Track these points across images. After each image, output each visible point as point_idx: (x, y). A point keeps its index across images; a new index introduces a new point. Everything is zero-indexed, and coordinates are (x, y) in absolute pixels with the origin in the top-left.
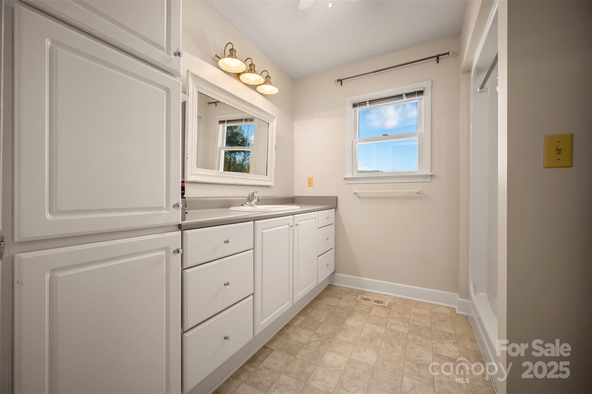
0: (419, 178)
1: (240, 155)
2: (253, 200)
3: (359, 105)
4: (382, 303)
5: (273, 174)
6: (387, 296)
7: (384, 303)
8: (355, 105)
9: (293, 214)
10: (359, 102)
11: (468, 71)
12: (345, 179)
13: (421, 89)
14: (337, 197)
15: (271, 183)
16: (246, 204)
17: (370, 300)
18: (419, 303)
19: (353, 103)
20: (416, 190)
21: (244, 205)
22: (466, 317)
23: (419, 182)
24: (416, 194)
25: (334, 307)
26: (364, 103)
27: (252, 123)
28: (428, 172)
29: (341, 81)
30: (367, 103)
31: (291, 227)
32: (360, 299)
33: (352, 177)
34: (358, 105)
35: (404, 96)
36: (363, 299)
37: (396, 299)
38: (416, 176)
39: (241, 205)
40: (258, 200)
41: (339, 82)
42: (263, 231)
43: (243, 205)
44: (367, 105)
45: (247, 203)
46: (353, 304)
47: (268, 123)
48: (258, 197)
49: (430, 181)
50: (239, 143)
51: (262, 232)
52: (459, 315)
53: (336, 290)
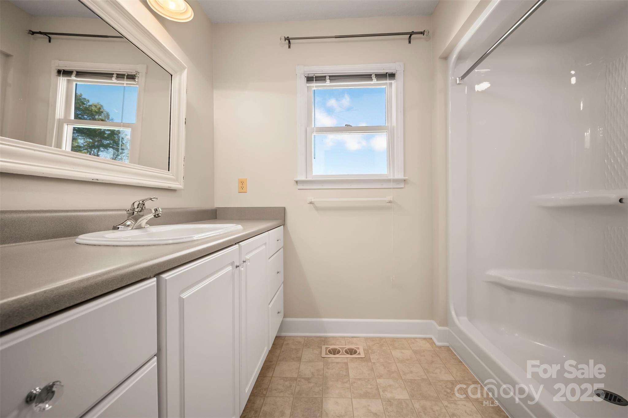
0: (392, 183)
1: (107, 153)
2: (143, 216)
3: (316, 80)
4: (355, 352)
5: (182, 167)
6: (355, 339)
7: (358, 352)
8: (310, 79)
9: (237, 242)
10: (316, 75)
11: (445, 58)
12: (297, 182)
13: (393, 71)
14: (284, 208)
15: (179, 184)
16: (125, 225)
17: (339, 352)
18: (394, 340)
19: (307, 75)
20: (389, 198)
21: (119, 228)
22: (448, 348)
23: (393, 188)
24: (388, 203)
25: (296, 379)
26: (321, 78)
27: (131, 82)
28: (400, 176)
29: (288, 39)
30: (327, 78)
31: (237, 267)
32: (326, 354)
33: (306, 179)
34: (314, 79)
35: (374, 77)
36: (330, 352)
37: (367, 340)
38: (389, 181)
39: (112, 227)
40: (157, 216)
41: (286, 40)
42: (182, 296)
43: (115, 228)
44: (326, 81)
45: (128, 223)
46: (320, 365)
47: (172, 75)
48: (156, 210)
49: (403, 187)
50: (106, 135)
51: (180, 298)
52: (440, 347)
53: (288, 344)
